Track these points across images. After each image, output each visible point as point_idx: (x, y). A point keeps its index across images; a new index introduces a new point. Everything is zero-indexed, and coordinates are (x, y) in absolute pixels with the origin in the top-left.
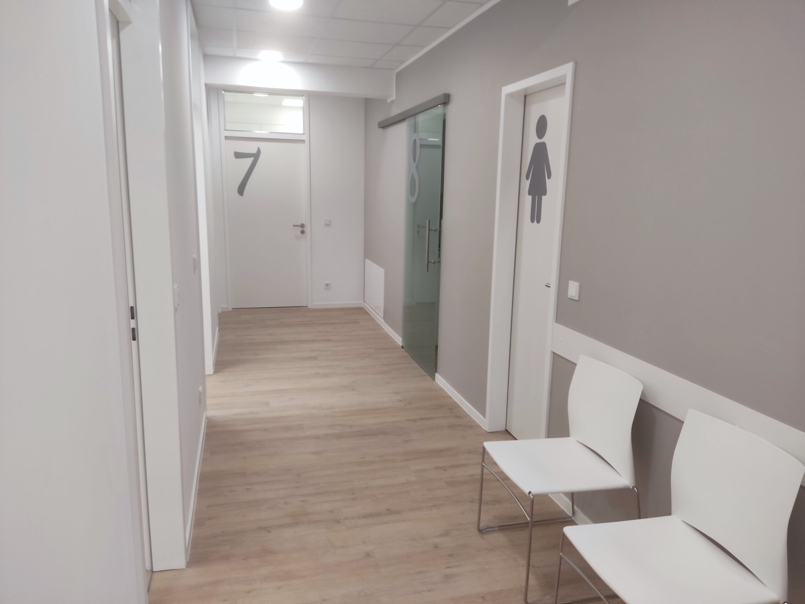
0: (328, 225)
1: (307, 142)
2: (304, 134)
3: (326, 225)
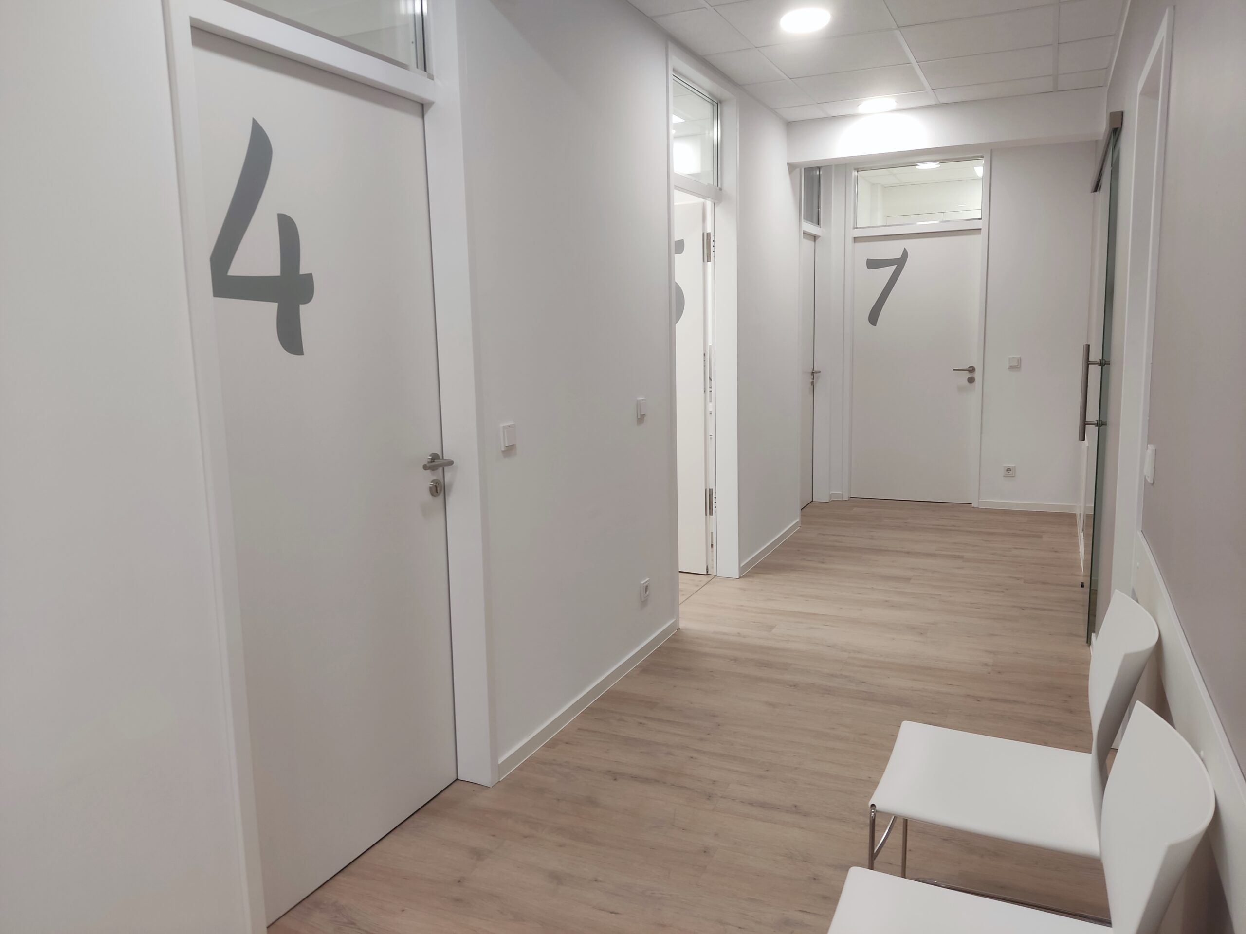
0: (1015, 367)
1: (984, 231)
2: (980, 219)
3: (1012, 367)
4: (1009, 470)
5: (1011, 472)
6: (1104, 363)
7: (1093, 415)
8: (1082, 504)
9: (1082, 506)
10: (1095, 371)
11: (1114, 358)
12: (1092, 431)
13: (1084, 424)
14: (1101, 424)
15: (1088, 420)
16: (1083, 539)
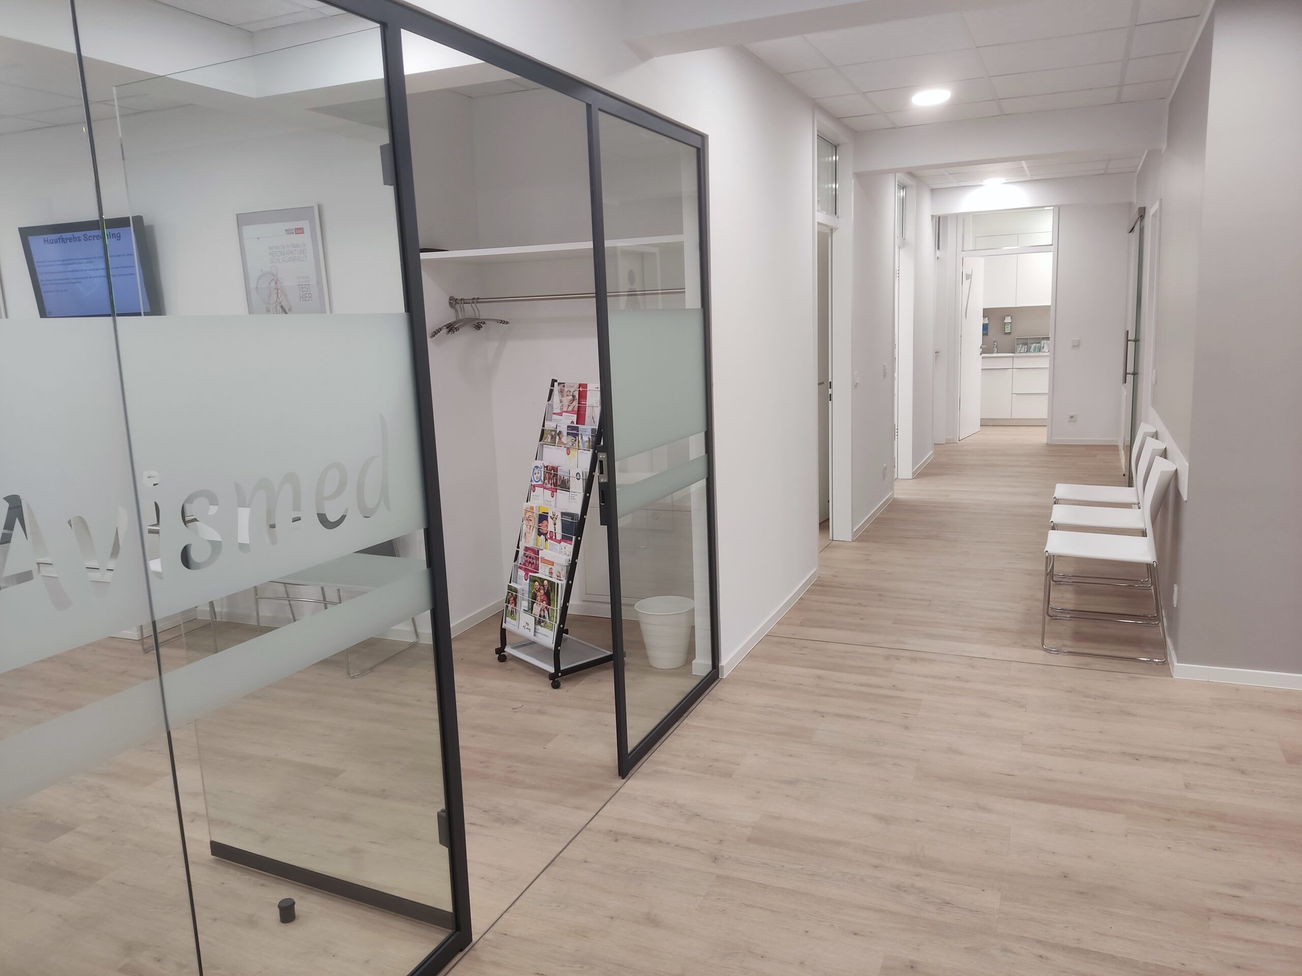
0: (1076, 346)
1: (1055, 255)
2: (1052, 245)
3: (1074, 346)
4: (1072, 417)
5: (1073, 419)
6: (1136, 341)
7: (1130, 369)
8: (1122, 439)
9: (1121, 439)
10: (1131, 345)
11: (1142, 338)
12: (1130, 378)
13: (1126, 374)
14: (1135, 374)
15: (1128, 372)
16: (1124, 454)
